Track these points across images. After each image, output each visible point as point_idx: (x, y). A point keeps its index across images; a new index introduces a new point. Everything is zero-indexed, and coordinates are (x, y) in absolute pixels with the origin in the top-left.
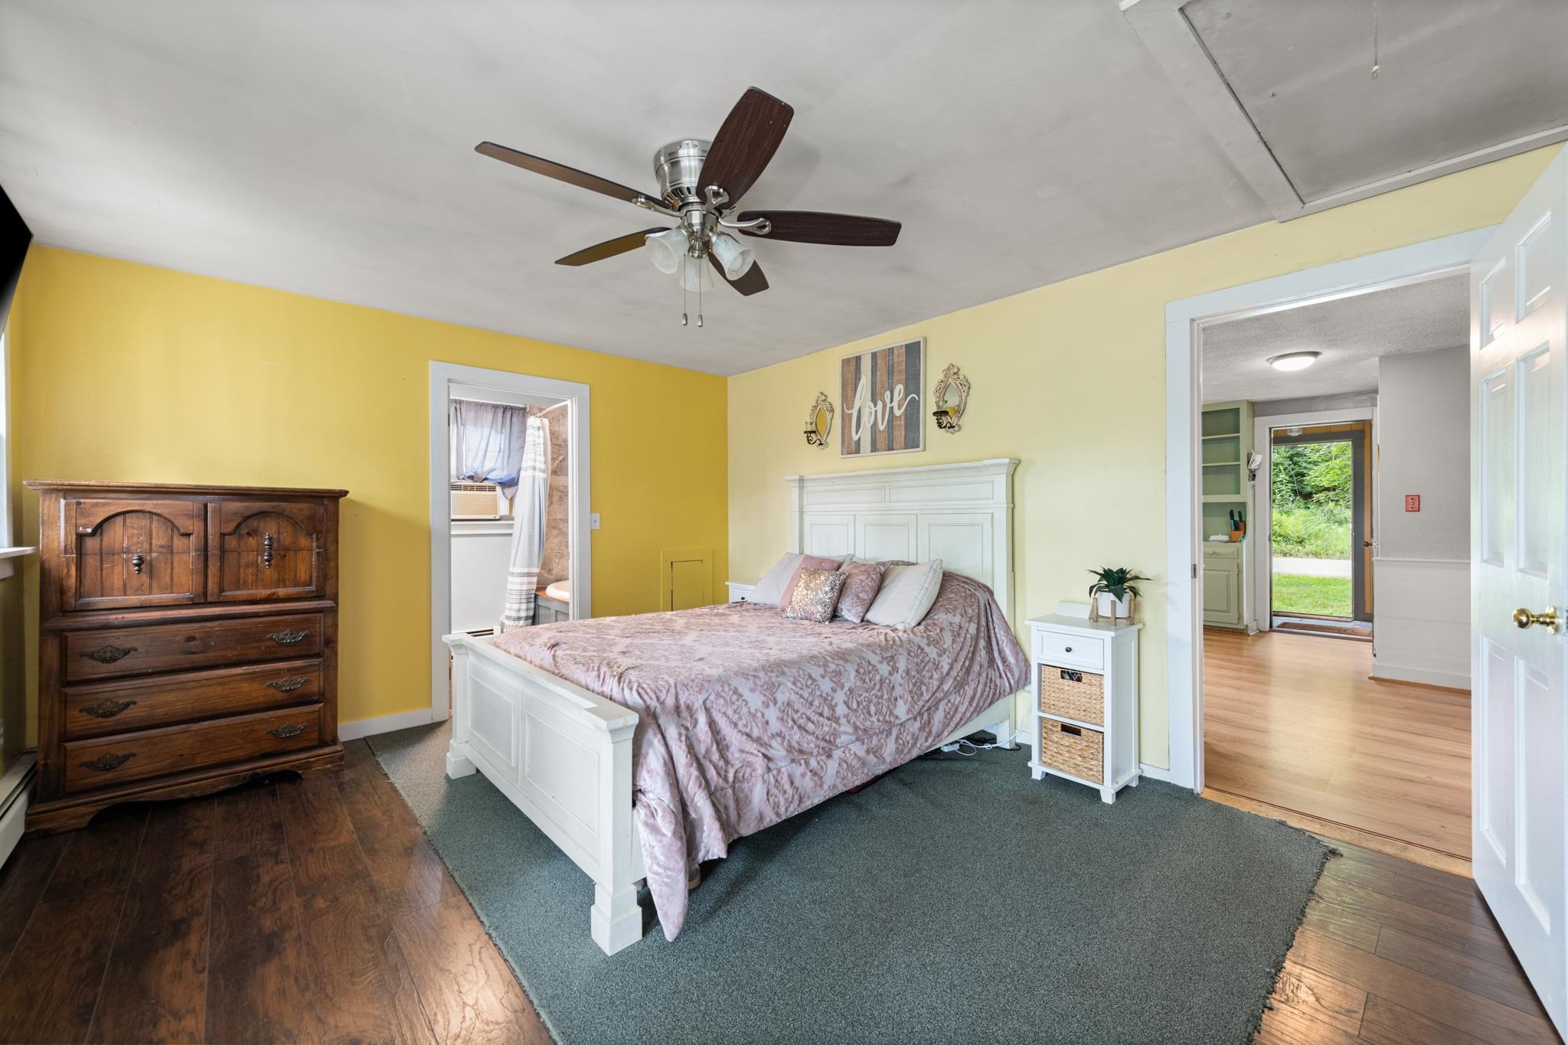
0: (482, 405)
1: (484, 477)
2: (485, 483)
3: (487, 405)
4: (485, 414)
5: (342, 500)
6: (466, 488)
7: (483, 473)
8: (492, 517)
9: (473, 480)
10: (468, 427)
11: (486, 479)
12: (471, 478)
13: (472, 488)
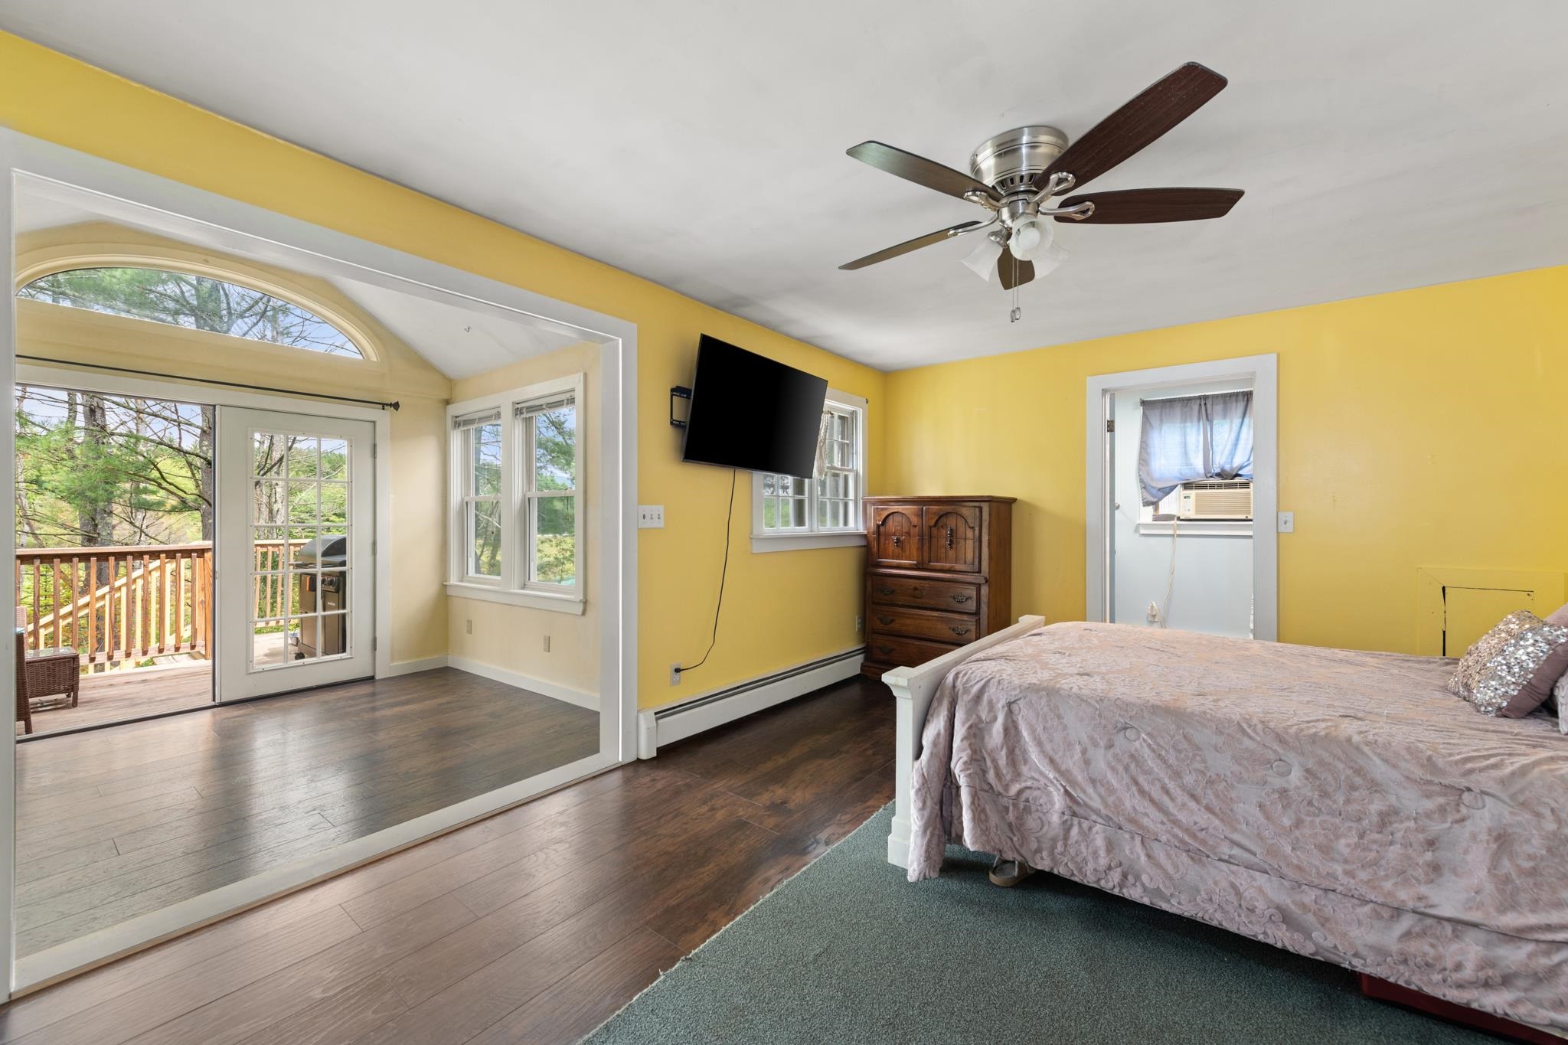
0: (1231, 395)
1: (1234, 473)
2: (1237, 480)
3: (1237, 394)
4: (1234, 404)
5: (1014, 506)
6: (1212, 486)
7: (1232, 469)
8: (1244, 517)
9: (1222, 477)
10: (1215, 422)
11: (1237, 475)
12: (1219, 475)
13: (1219, 486)
